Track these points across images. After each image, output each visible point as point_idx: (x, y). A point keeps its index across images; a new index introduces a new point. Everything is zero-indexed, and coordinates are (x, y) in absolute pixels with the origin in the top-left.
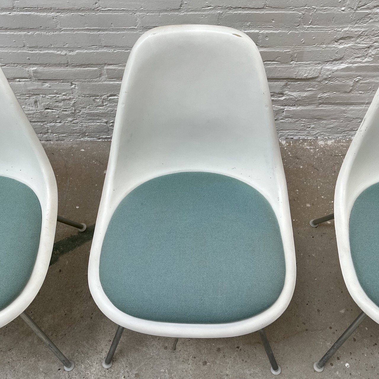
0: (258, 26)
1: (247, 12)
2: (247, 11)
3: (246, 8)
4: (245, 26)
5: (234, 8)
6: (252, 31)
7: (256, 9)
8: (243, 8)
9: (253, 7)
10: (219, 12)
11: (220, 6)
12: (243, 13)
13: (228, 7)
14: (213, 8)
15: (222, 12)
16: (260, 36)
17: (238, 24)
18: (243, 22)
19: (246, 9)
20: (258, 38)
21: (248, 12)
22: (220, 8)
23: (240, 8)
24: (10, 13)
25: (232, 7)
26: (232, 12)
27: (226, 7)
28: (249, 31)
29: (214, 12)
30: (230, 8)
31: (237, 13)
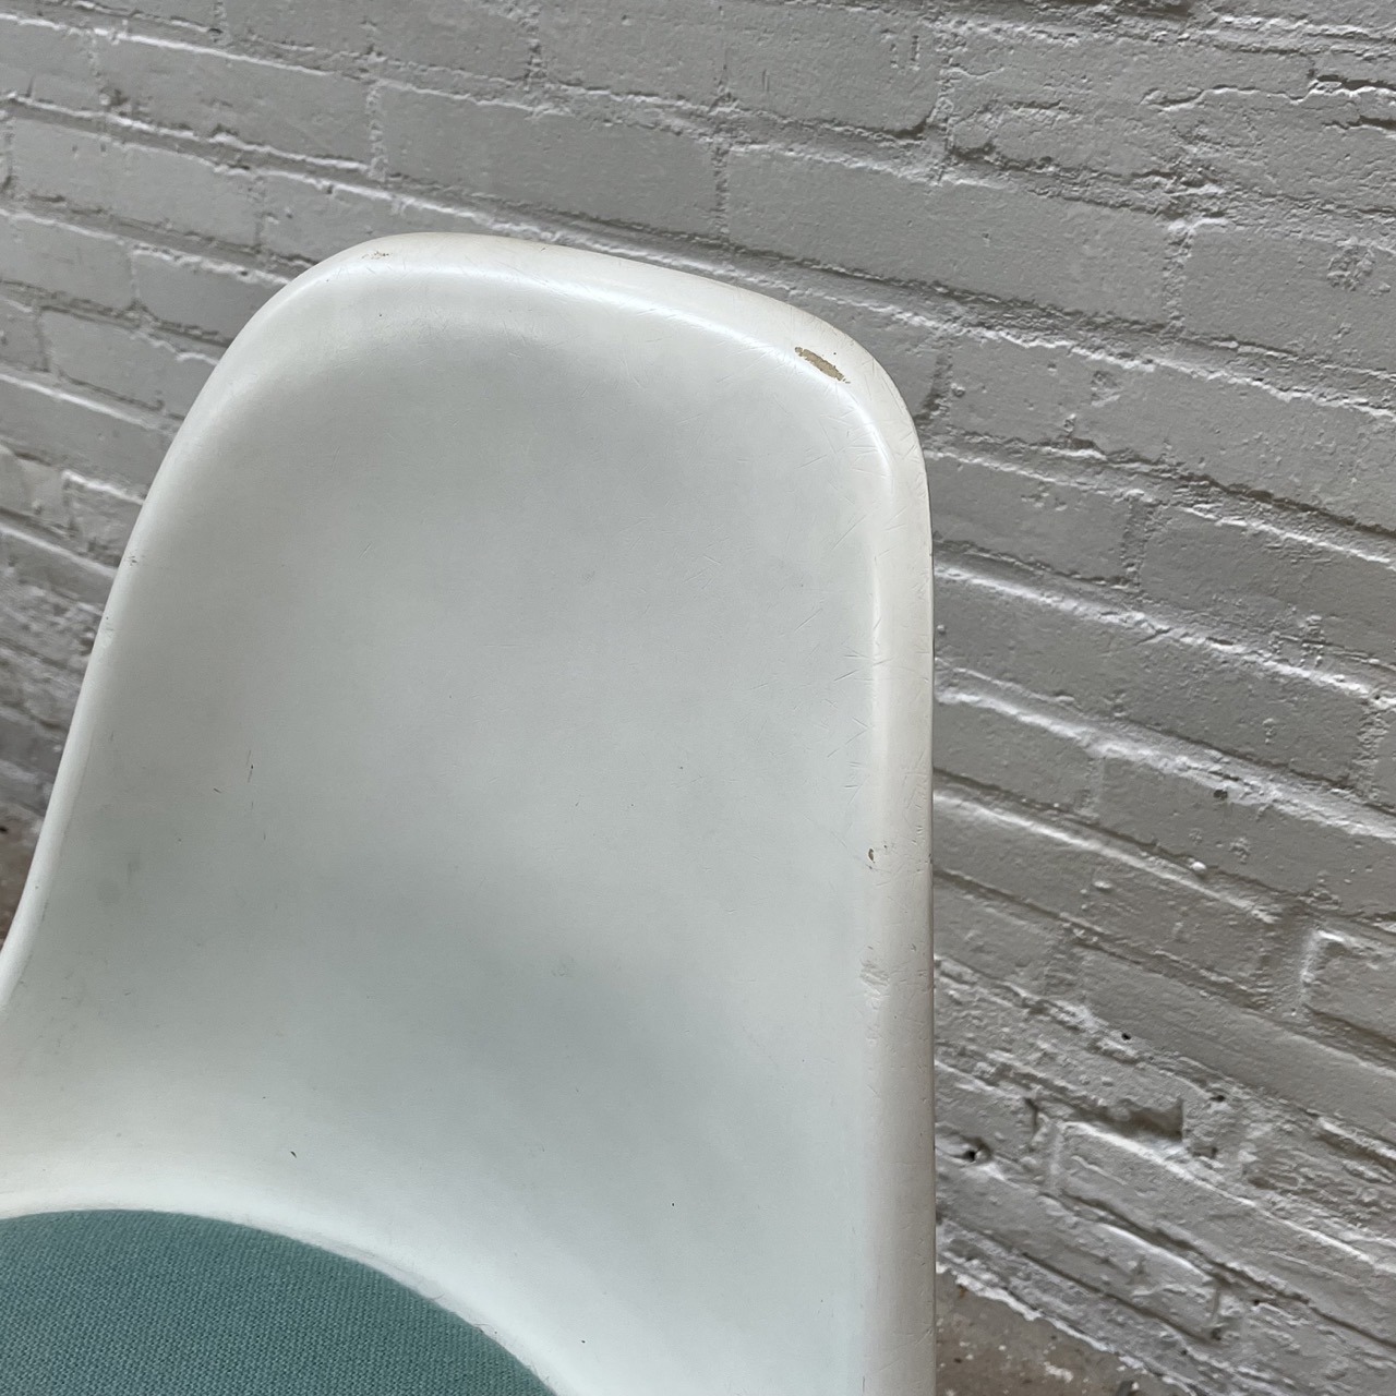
0: (1371, 655)
1: (1303, 538)
2: (1304, 531)
3: (1305, 508)
4: (1282, 627)
5: (1225, 489)
6: (1329, 679)
7: (1360, 528)
8: (1282, 505)
9: (1347, 514)
10: (1135, 492)
11: (1144, 455)
12: (1276, 538)
13: (1190, 478)
14: (1104, 458)
15: (1150, 500)
16: (1372, 730)
17: (1241, 607)
18: (1273, 601)
19: (1304, 515)
20: (1361, 739)
21: (1310, 540)
22: (1146, 468)
23: (1264, 496)
24: (244, 274)
25: (1214, 483)
26: (1210, 516)
27: (1179, 469)
28: (1306, 674)
29: (1105, 485)
30: (1203, 486)
31: (1244, 529)
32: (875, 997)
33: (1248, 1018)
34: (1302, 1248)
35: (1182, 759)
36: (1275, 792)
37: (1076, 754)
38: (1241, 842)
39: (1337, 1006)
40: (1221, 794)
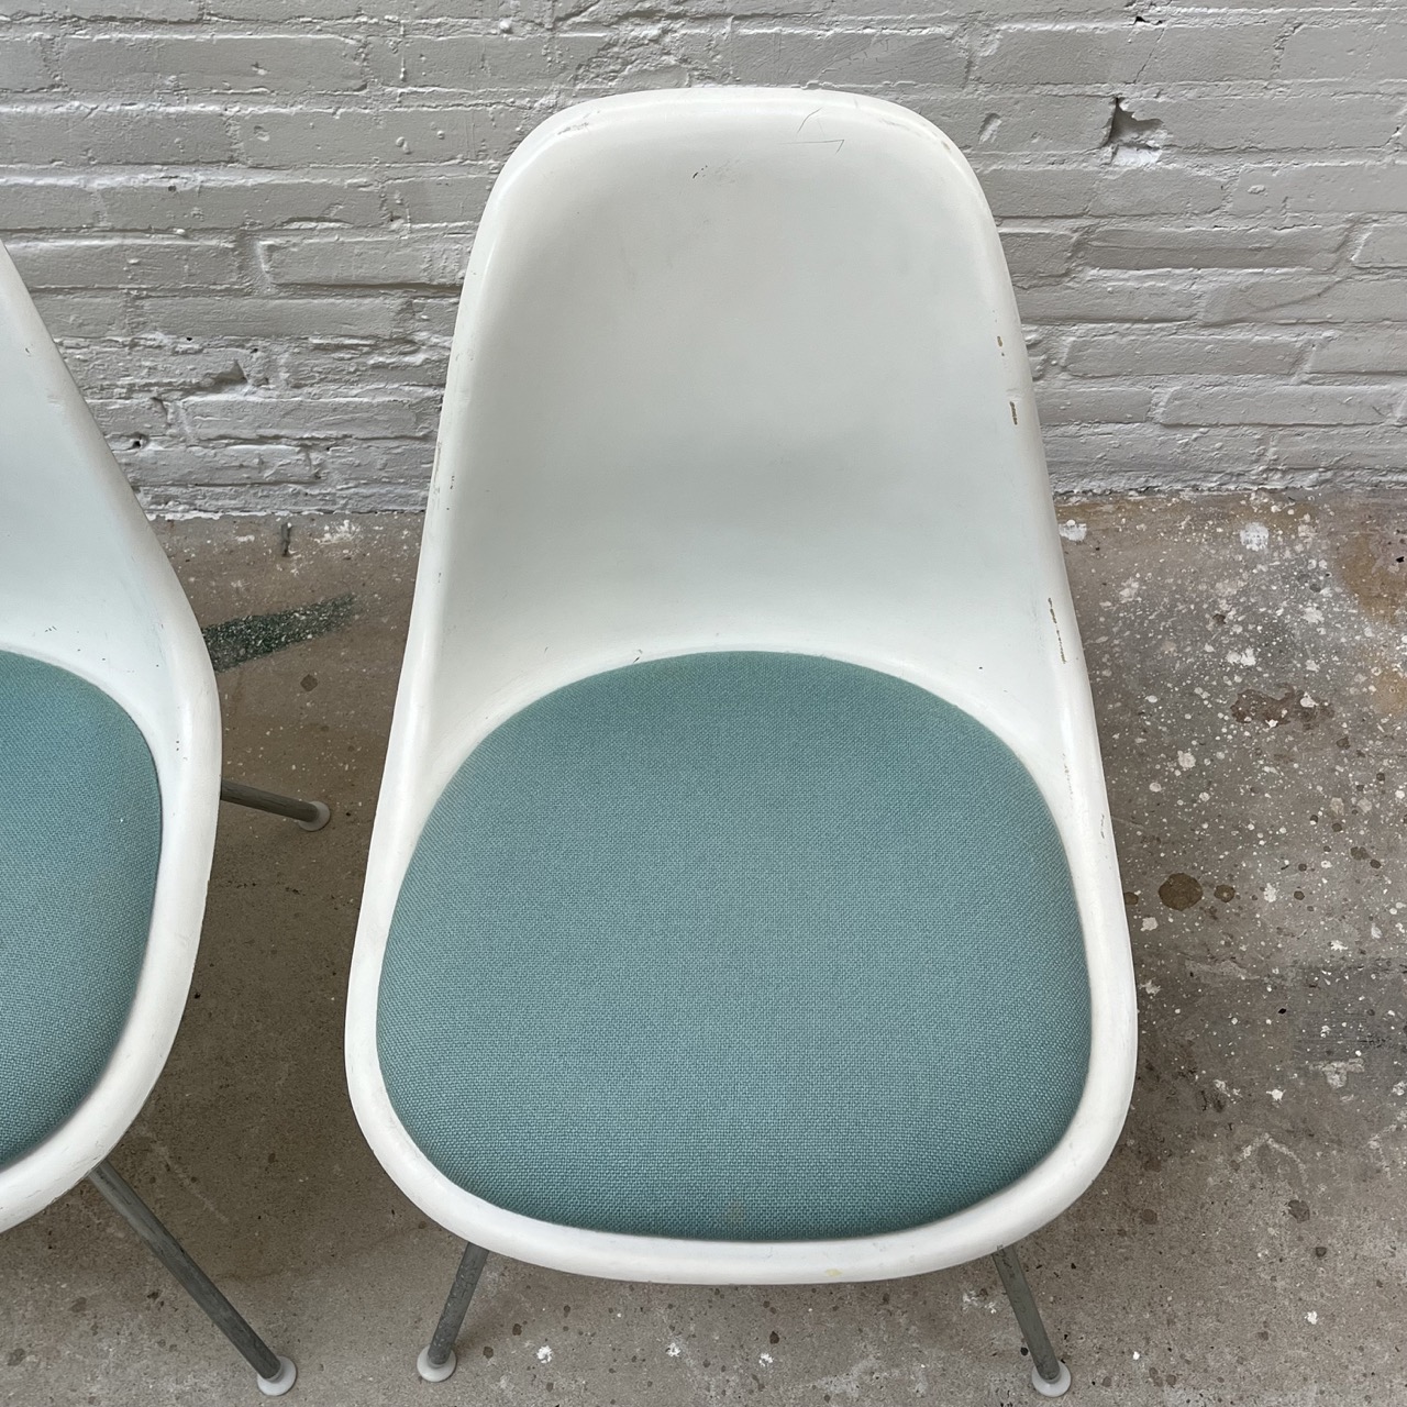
32: (59, 408)
33: (247, 301)
34: (335, 410)
35: (142, 176)
36: (200, 177)
37: (81, 194)
38: (196, 210)
39: (287, 277)
40: (172, 189)
